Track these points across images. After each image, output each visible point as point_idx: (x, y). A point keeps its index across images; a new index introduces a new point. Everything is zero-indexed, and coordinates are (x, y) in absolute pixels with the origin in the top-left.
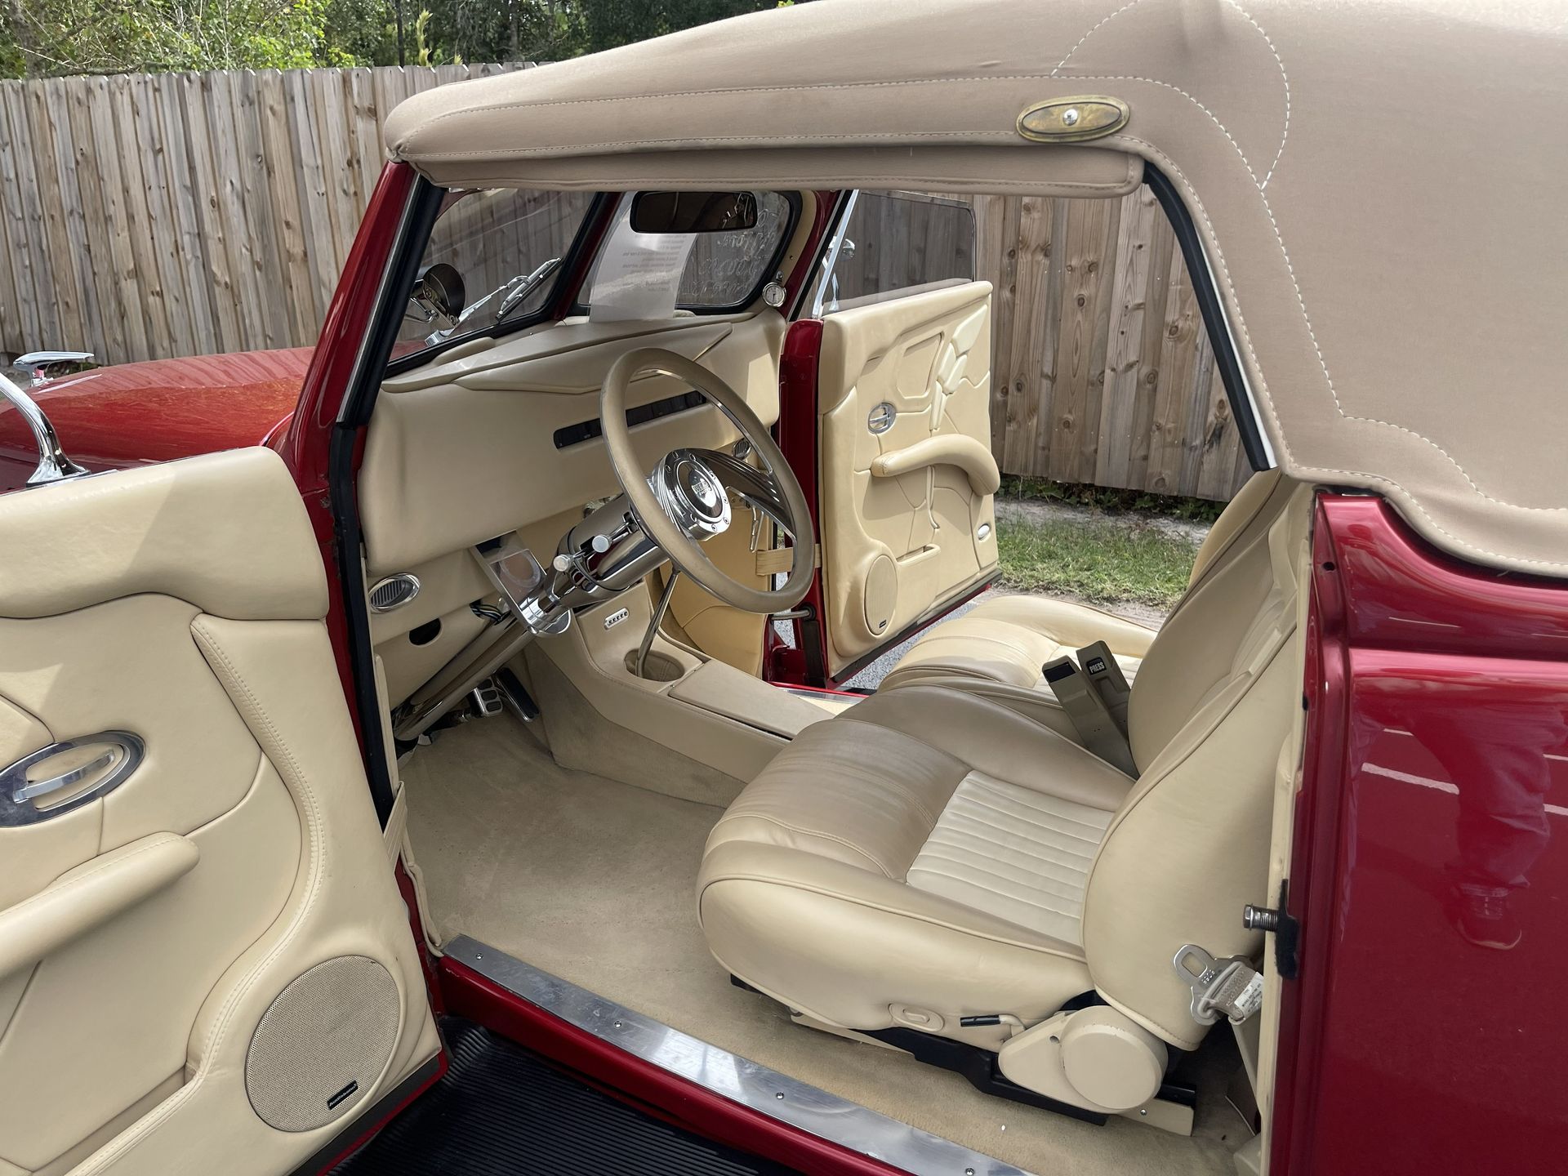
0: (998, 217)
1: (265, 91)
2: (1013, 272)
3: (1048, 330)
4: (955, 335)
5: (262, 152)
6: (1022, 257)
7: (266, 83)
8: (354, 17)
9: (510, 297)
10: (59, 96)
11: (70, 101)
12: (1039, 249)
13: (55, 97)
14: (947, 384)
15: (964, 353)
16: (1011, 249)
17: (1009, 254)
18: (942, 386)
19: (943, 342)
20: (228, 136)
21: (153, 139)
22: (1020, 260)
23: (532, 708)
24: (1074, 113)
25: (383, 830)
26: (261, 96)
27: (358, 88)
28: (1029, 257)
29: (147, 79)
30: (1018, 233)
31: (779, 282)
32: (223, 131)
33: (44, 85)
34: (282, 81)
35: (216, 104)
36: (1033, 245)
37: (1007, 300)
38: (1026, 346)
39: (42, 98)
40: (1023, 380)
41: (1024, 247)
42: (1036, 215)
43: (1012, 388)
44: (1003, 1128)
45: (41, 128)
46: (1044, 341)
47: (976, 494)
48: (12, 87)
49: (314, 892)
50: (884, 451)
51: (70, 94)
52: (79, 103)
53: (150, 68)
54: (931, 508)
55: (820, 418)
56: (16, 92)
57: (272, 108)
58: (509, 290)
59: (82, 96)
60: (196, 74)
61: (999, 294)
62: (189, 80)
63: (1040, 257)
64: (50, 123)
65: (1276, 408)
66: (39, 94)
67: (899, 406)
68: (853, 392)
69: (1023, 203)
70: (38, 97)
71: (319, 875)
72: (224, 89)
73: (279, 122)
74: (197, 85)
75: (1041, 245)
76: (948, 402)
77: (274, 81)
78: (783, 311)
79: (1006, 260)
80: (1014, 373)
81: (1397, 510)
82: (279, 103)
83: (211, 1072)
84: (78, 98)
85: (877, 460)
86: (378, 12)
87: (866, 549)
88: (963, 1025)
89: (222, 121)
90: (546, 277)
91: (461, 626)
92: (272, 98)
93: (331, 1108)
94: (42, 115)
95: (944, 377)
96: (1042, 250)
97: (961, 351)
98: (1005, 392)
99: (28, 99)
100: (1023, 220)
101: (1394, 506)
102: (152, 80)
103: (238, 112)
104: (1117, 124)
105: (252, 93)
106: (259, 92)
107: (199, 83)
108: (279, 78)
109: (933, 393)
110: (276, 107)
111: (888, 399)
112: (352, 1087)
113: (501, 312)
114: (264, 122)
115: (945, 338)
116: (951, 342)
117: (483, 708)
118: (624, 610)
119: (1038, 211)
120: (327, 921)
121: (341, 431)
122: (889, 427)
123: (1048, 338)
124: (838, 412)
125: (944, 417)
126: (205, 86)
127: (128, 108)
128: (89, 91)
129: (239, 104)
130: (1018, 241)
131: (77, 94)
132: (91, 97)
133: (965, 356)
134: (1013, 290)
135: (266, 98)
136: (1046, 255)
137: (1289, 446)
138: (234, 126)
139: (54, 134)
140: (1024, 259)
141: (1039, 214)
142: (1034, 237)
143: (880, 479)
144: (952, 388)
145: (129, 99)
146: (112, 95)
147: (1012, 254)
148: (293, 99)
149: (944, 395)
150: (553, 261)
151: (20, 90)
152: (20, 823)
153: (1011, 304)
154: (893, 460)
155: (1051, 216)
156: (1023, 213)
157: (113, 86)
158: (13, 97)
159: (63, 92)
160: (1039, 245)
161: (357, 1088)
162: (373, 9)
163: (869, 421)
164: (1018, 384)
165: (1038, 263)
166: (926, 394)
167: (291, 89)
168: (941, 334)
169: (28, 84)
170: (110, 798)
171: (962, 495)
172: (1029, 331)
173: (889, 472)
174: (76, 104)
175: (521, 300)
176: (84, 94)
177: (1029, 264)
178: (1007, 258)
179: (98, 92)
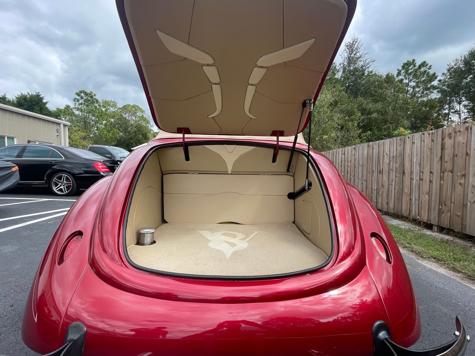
2: (443, 177)
3: (453, 191)
22: (445, 174)
28: (447, 173)
30: (444, 168)
36: (448, 170)
41: (446, 171)
42: (448, 163)
63: (450, 173)
75: (450, 170)
98: (442, 205)
100: (445, 165)
123: (453, 193)
130: (444, 170)
142: (448, 168)
153: (443, 185)
155: (452, 163)
164: (445, 204)
172: (447, 191)
178: (442, 173)
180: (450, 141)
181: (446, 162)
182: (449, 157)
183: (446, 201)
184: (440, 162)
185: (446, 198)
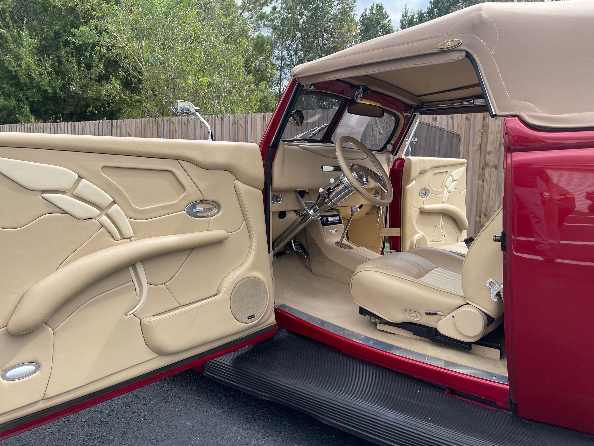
0: (478, 155)
1: (240, 121)
2: (483, 174)
3: (497, 195)
4: (452, 174)
5: (236, 139)
6: (487, 169)
7: (240, 118)
8: (264, 109)
9: (313, 133)
10: (179, 122)
11: (182, 124)
12: (493, 167)
13: (178, 122)
14: (449, 189)
15: (456, 180)
16: (483, 167)
17: (482, 169)
18: (447, 189)
19: (447, 175)
20: (227, 134)
21: (205, 135)
22: (486, 170)
23: (307, 254)
24: (449, 43)
25: (269, 254)
26: (239, 122)
27: (268, 118)
28: (489, 169)
29: (206, 117)
30: (485, 161)
31: (391, 144)
32: (226, 132)
33: (175, 119)
34: (245, 117)
35: (225, 124)
36: (491, 165)
37: (481, 184)
38: (488, 202)
39: (174, 123)
40: (487, 213)
41: (488, 166)
42: (492, 155)
43: (483, 216)
44: (438, 351)
45: (173, 131)
46: (495, 198)
47: (459, 229)
48: (166, 119)
49: (252, 258)
50: (424, 204)
51: (182, 122)
52: (185, 124)
53: (207, 115)
54: (442, 229)
55: (403, 187)
56: (167, 121)
57: (241, 125)
58: (313, 131)
59: (186, 122)
60: (220, 116)
61: (478, 183)
62: (218, 117)
63: (494, 169)
64: (175, 130)
65: (495, 101)
66: (173, 121)
67: (431, 191)
68: (414, 181)
69: (487, 151)
70: (173, 122)
71: (253, 254)
72: (228, 120)
73: (243, 129)
74: (220, 119)
75: (494, 165)
76: (449, 195)
77: (243, 118)
78: (392, 152)
79: (481, 171)
80: (484, 210)
81: (522, 119)
82: (243, 124)
83: (223, 294)
84: (185, 123)
85: (422, 206)
86: (273, 108)
87: (416, 233)
88: (426, 314)
89: (226, 128)
90: (323, 129)
91: (291, 217)
92: (242, 122)
93: (248, 319)
94: (173, 127)
95: (448, 186)
96: (494, 167)
97: (455, 179)
98: (480, 217)
99: (170, 123)
100: (487, 157)
101: (522, 118)
102: (207, 117)
103: (231, 126)
104: (459, 44)
105: (236, 121)
106: (238, 121)
107: (221, 118)
108: (244, 116)
109: (443, 190)
110: (242, 125)
111: (427, 188)
112: (253, 316)
113: (310, 136)
114: (238, 129)
115: (448, 173)
116: (451, 175)
117: (294, 248)
118: (336, 230)
119: (493, 154)
120: (254, 267)
121: (270, 148)
122: (427, 197)
123: (497, 198)
124: (408, 186)
125: (447, 199)
126: (222, 119)
127: (199, 126)
128: (188, 121)
129: (232, 124)
130: (485, 164)
131: (184, 121)
132: (188, 123)
133: (456, 182)
134: (483, 181)
135: (240, 122)
136: (496, 169)
137: (498, 109)
138: (229, 131)
139: (176, 133)
140: (487, 170)
141: (493, 155)
142: (492, 162)
143: (424, 212)
144: (451, 191)
145: (199, 123)
146: (195, 122)
147: (483, 168)
148: (248, 122)
149: (448, 192)
150: (325, 125)
151: (168, 121)
152: (193, 217)
153: (483, 186)
154: (428, 207)
155: (498, 155)
156: (487, 154)
157: (195, 119)
158: (166, 123)
159: (180, 121)
160: (493, 165)
161: (255, 317)
162: (271, 106)
163: (420, 194)
164: (485, 214)
165: (493, 171)
166: (441, 190)
167: (248, 119)
168: (447, 172)
169: (171, 119)
170: (211, 218)
171: (454, 228)
172: (489, 195)
173: (426, 210)
174: (184, 124)
175: (316, 134)
176: (187, 122)
177: (490, 172)
178: (481, 170)
179: (191, 121)
180: (496, 123)
181: (489, 153)
182: (494, 146)
183: (486, 211)
184: (479, 152)
185: (487, 206)
